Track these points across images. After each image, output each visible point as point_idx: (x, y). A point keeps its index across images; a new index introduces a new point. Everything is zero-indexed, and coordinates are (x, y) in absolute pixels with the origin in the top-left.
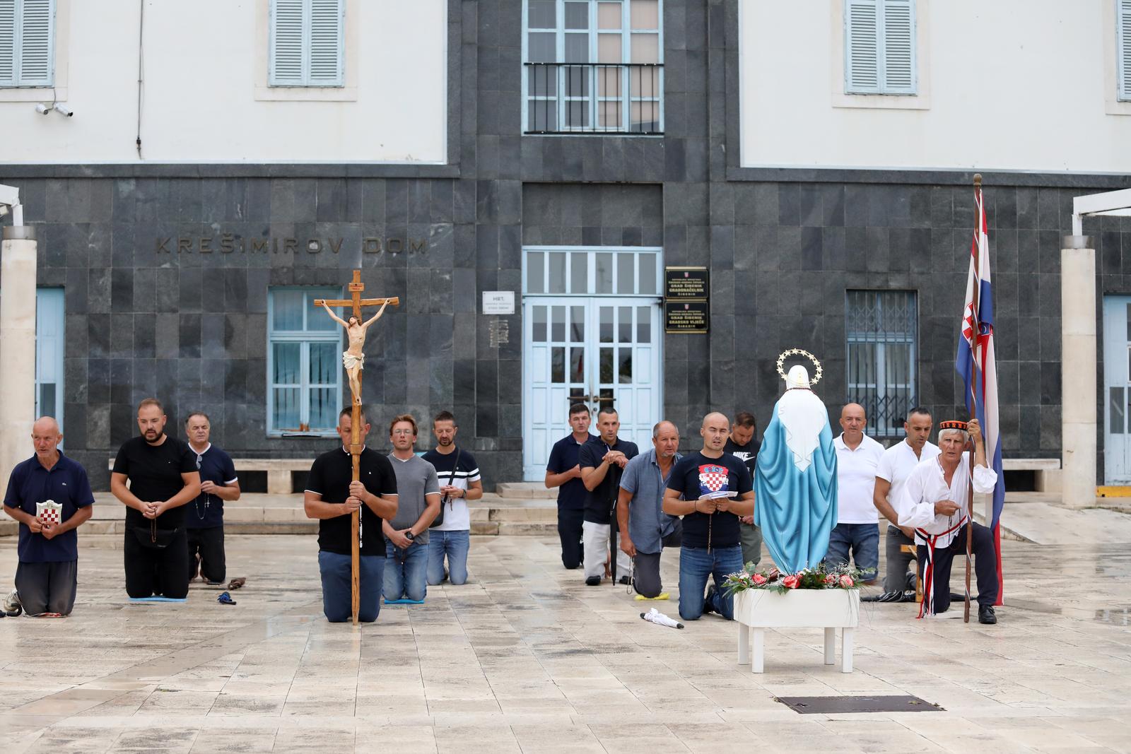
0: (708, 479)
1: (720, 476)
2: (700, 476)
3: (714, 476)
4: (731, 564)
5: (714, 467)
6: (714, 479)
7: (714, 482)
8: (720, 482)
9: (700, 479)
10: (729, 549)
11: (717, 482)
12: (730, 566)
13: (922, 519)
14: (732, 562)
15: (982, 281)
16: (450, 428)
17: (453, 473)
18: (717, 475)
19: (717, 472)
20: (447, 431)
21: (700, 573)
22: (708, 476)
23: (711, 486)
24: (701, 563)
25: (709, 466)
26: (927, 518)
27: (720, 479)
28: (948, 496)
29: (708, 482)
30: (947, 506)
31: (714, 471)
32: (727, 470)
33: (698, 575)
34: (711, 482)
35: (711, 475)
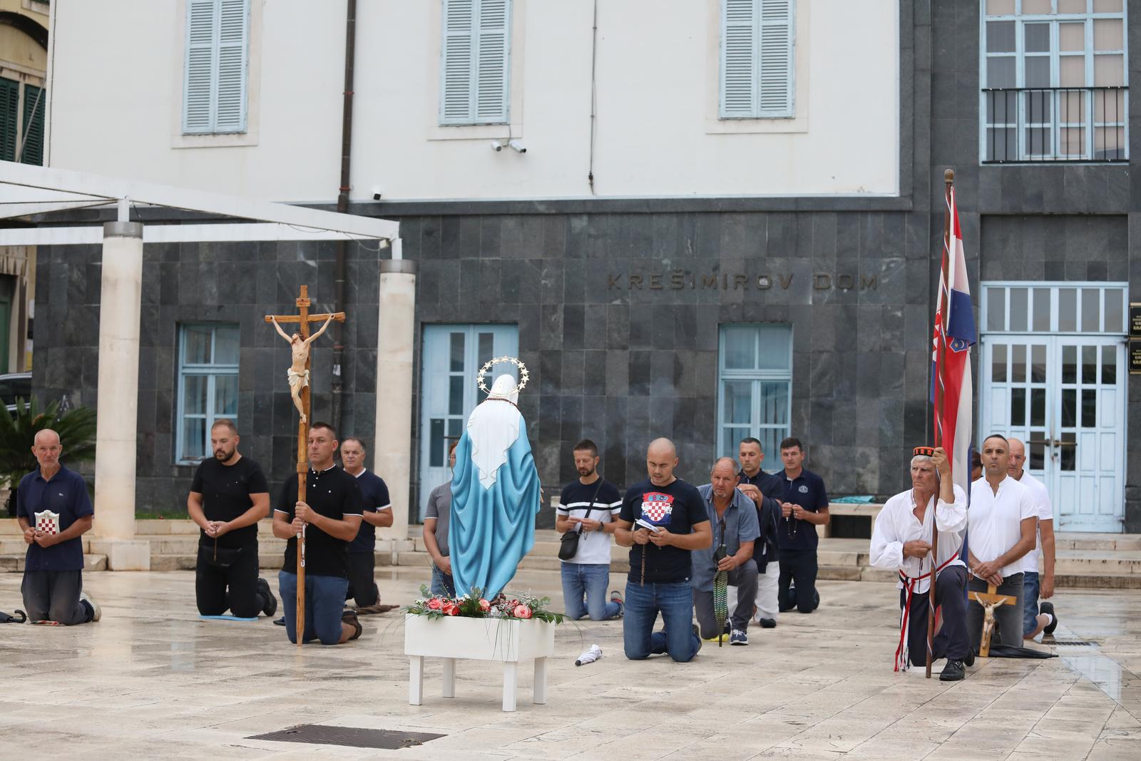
0: (650, 508)
1: (663, 505)
2: (643, 504)
3: (657, 504)
4: (674, 601)
5: (658, 496)
6: (657, 508)
7: (656, 512)
8: (663, 512)
9: (643, 507)
10: (672, 585)
11: (660, 511)
12: (671, 603)
13: (889, 560)
14: (675, 599)
16: (587, 458)
18: (660, 504)
19: (661, 501)
20: (584, 461)
21: (640, 609)
22: (651, 504)
23: (653, 515)
24: (642, 599)
25: (654, 493)
26: (895, 560)
27: (663, 508)
28: (920, 534)
29: (650, 511)
30: (918, 546)
31: (658, 499)
32: (673, 498)
33: (638, 612)
34: (653, 511)
35: (654, 504)
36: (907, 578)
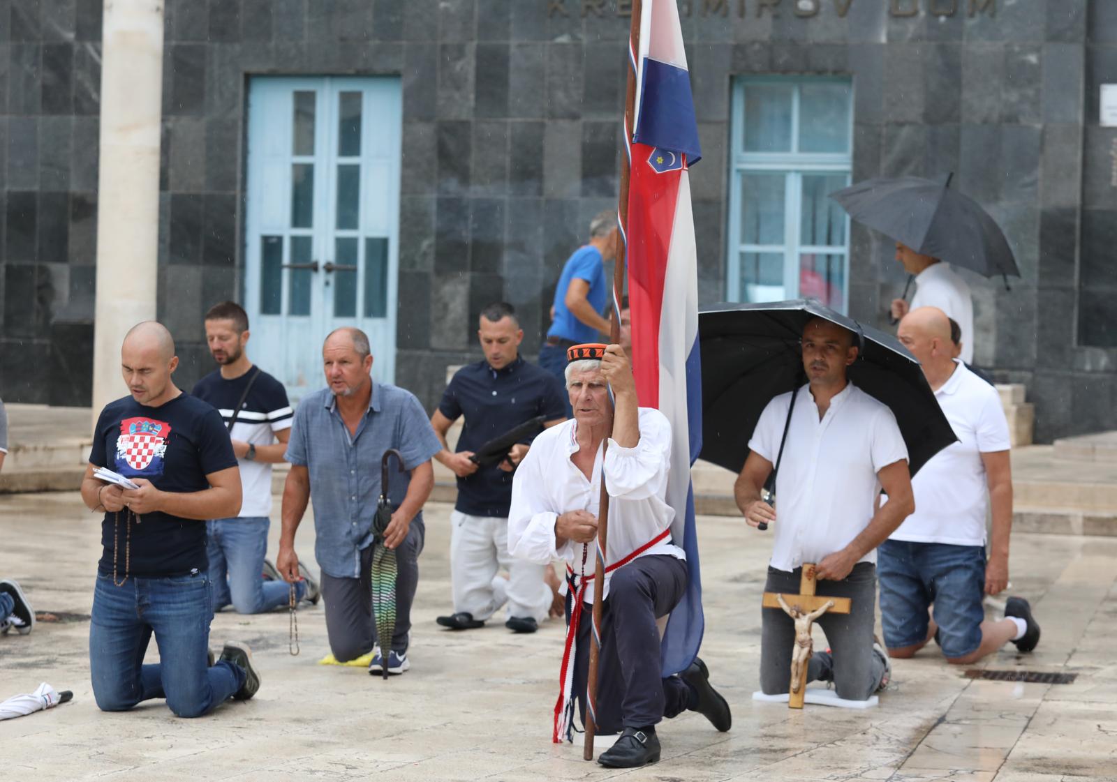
0: (131, 445)
1: (152, 440)
2: (119, 440)
3: (142, 440)
4: (169, 609)
5: (146, 424)
6: (141, 446)
7: (139, 453)
8: (150, 453)
9: (119, 445)
10: (167, 580)
11: (145, 452)
12: (166, 612)
13: (533, 545)
14: (172, 605)
15: (651, 65)
17: (236, 414)
18: (147, 439)
19: (149, 433)
21: (114, 623)
22: (132, 439)
23: (134, 458)
24: (117, 605)
25: (139, 420)
26: (542, 546)
27: (152, 446)
28: (586, 497)
29: (129, 452)
30: (575, 522)
31: (144, 430)
32: (168, 429)
33: (111, 627)
34: (135, 452)
35: (137, 438)
36: (574, 575)
